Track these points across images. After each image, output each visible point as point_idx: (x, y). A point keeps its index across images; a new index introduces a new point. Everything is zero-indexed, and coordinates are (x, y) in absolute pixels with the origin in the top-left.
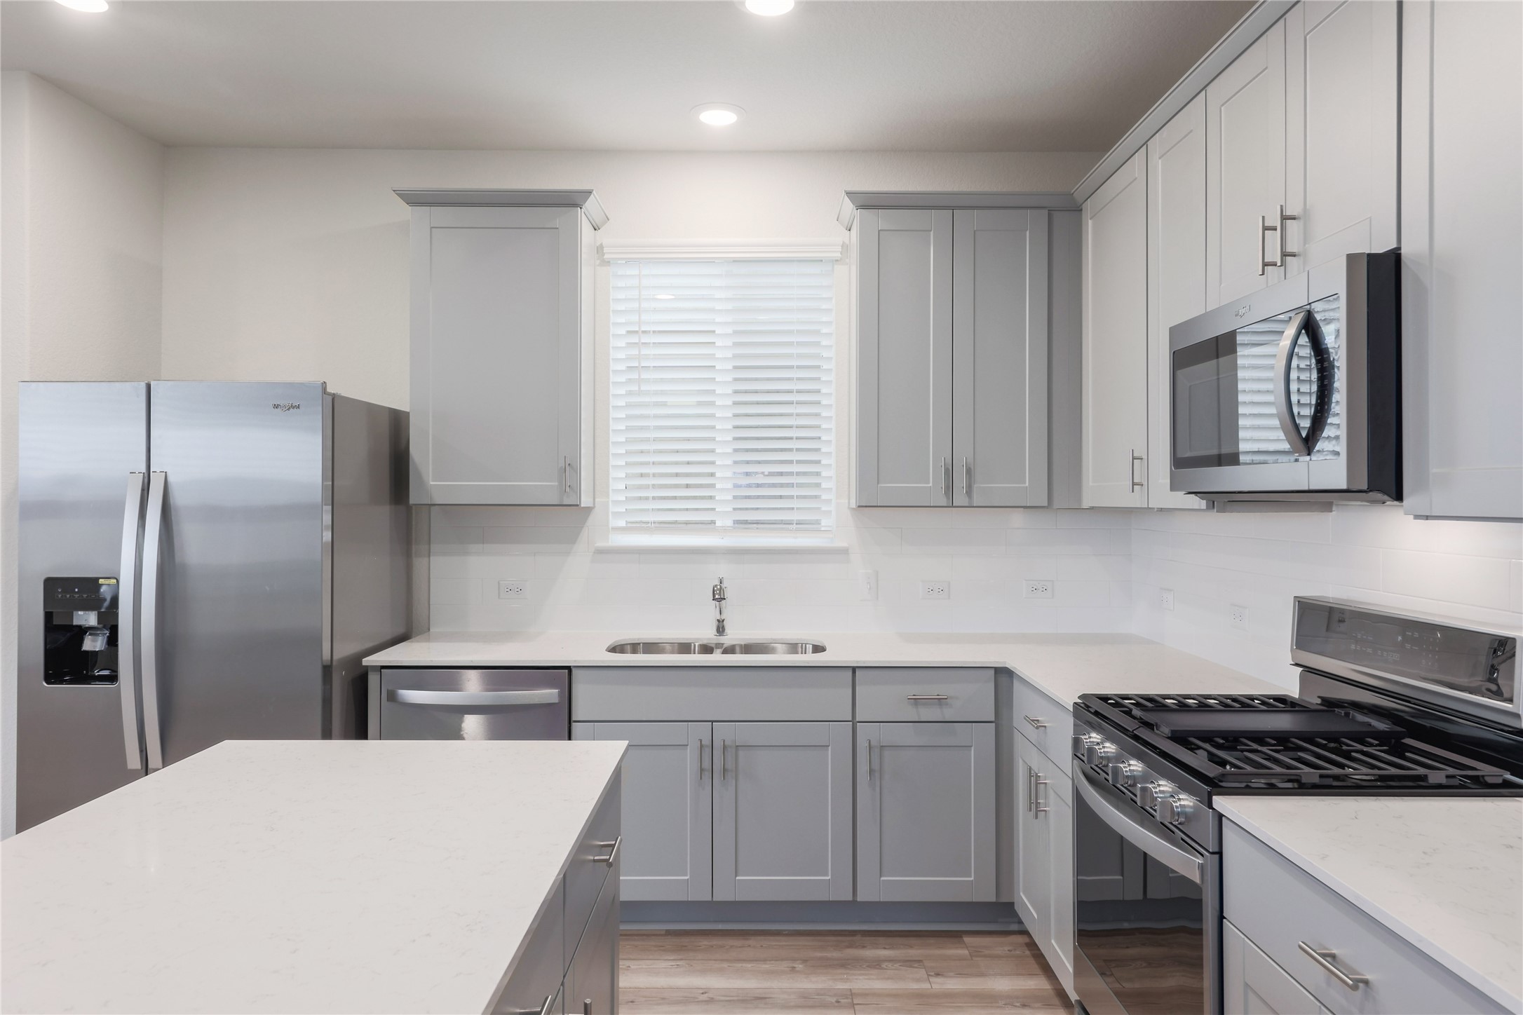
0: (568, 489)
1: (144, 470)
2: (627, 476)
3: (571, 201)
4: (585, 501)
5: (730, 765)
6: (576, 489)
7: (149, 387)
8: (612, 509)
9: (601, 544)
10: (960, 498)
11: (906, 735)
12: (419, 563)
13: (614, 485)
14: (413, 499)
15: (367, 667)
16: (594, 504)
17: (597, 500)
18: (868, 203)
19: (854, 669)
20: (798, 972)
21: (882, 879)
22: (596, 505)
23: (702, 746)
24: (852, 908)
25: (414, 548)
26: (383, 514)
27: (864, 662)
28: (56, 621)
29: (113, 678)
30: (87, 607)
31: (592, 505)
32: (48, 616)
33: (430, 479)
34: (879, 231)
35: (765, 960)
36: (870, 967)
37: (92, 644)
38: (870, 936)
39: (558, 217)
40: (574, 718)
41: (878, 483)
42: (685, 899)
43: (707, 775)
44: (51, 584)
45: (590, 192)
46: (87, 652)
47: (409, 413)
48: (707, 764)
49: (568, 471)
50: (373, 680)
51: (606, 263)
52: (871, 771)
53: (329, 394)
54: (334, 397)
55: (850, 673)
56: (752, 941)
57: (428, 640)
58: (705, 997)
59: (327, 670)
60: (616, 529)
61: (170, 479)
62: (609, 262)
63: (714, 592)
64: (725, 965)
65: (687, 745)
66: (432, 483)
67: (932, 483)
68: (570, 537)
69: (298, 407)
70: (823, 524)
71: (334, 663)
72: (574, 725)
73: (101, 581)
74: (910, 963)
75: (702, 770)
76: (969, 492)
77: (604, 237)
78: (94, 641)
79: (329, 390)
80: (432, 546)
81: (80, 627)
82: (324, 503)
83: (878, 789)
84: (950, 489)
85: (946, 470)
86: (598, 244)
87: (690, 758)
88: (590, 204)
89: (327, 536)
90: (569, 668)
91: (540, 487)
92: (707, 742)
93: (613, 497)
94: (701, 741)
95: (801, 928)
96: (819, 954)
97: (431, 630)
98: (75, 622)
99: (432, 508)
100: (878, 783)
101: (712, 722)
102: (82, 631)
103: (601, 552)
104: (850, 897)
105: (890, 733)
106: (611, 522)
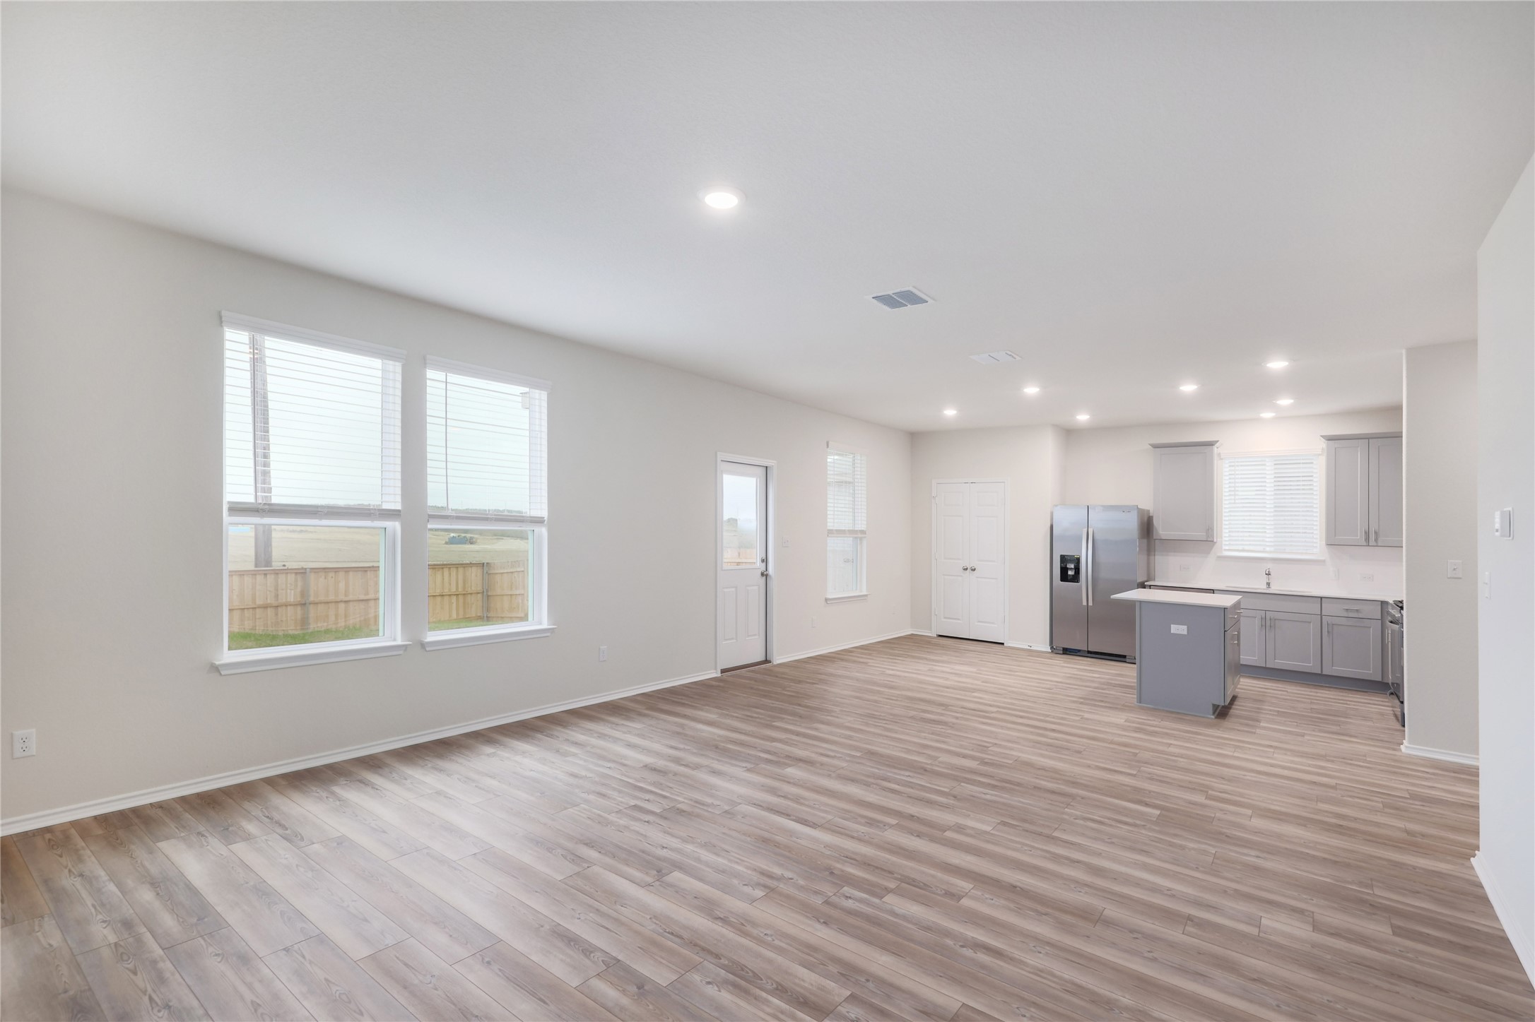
0: (1209, 535)
1: (1087, 529)
2: (1230, 532)
3: (1211, 444)
4: (1215, 540)
5: (1271, 624)
6: (1213, 536)
7: (1088, 506)
8: (1224, 543)
9: (1219, 554)
10: (1372, 542)
11: (1344, 621)
12: (1152, 558)
13: (1224, 535)
14: (1154, 537)
17: (1219, 539)
18: (1330, 439)
19: (1321, 598)
21: (1334, 668)
23: (1261, 619)
24: (1321, 676)
25: (1153, 552)
27: (1325, 596)
28: (1062, 565)
29: (1078, 582)
30: (1072, 563)
31: (1217, 541)
32: (1060, 564)
34: (1337, 449)
39: (1206, 450)
41: (1336, 537)
42: (1256, 665)
43: (1264, 627)
44: (1060, 556)
45: (1218, 441)
48: (1264, 624)
49: (1210, 530)
51: (1222, 459)
52: (1328, 632)
55: (1320, 599)
59: (1139, 584)
60: (1225, 550)
61: (1094, 530)
63: (1266, 572)
65: (1256, 617)
66: (1160, 532)
67: (1360, 537)
68: (1207, 552)
69: (1131, 512)
70: (1315, 551)
73: (1076, 556)
75: (1262, 626)
76: (1376, 540)
77: (1221, 451)
78: (1071, 572)
80: (1156, 553)
82: (1137, 539)
83: (1331, 638)
84: (1367, 539)
85: (1365, 533)
86: (1219, 453)
87: (1257, 622)
88: (1217, 445)
89: (1138, 549)
90: (1213, 590)
91: (1201, 535)
92: (1263, 617)
93: (1224, 539)
94: (1261, 616)
98: (1068, 567)
99: (1160, 540)
100: (1331, 636)
101: (1266, 610)
102: (1071, 568)
103: (1218, 557)
104: (1320, 672)
105: (1336, 620)
106: (1224, 547)
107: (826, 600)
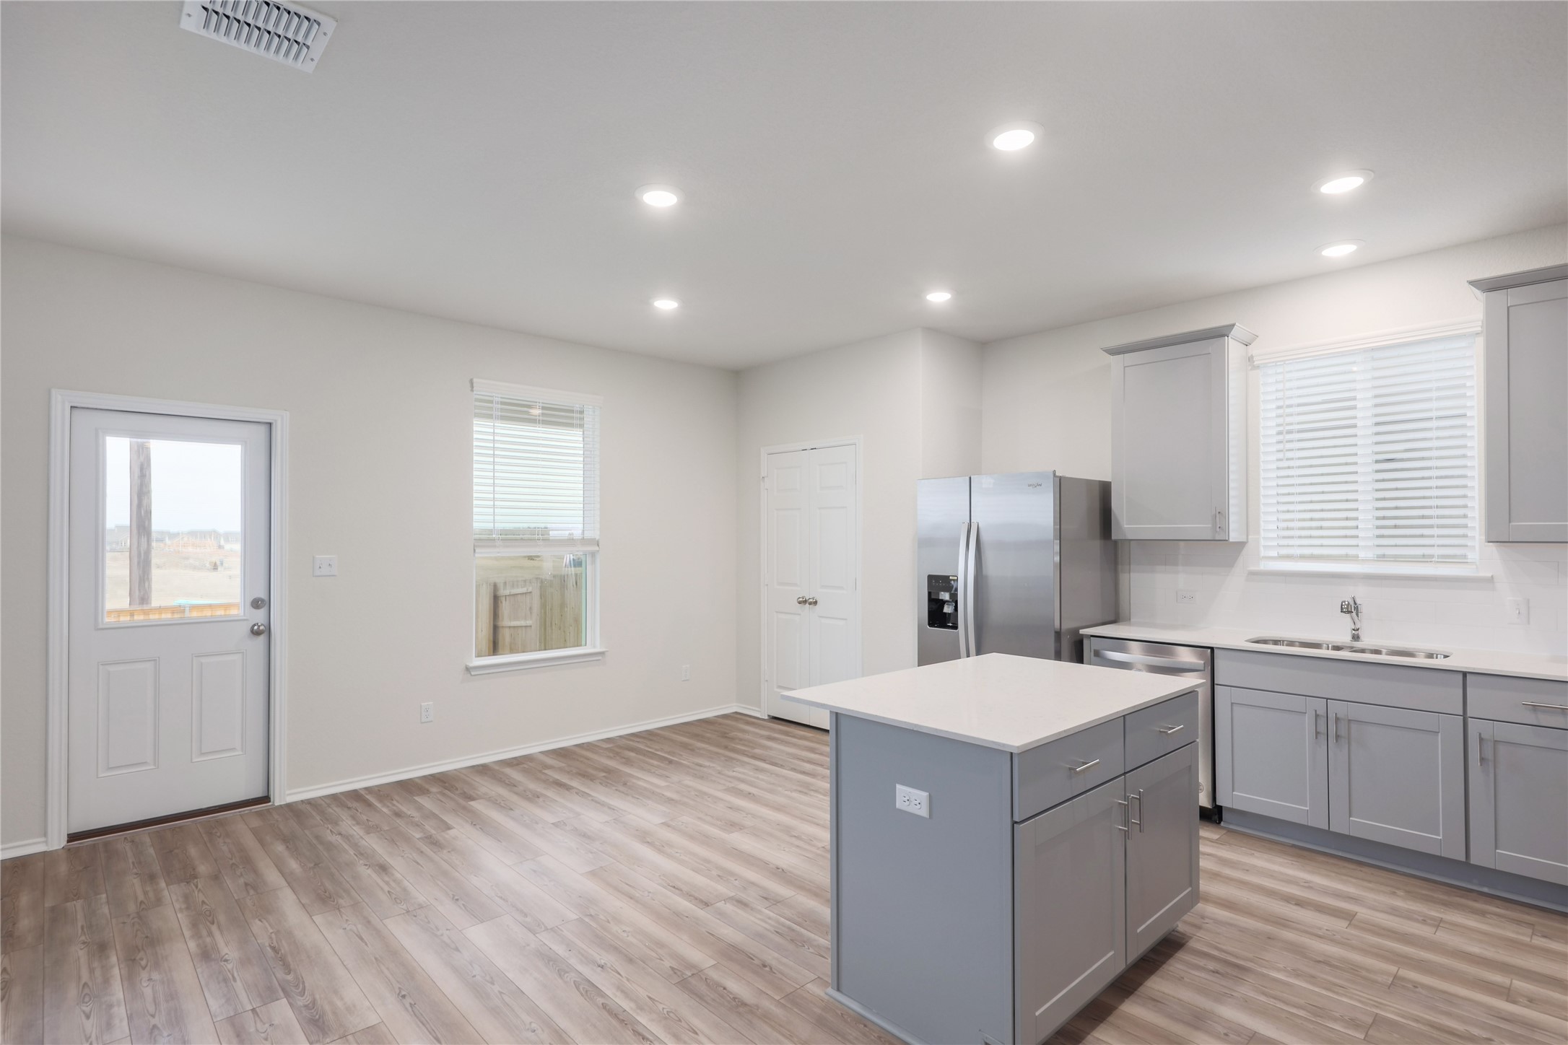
0: (1218, 529)
1: (969, 522)
3: (1220, 333)
4: (1234, 537)
5: (1343, 732)
6: (1224, 528)
7: (970, 478)
8: (1264, 543)
9: (1252, 568)
11: (1526, 736)
13: (1264, 526)
14: (1114, 537)
15: (1082, 635)
16: (1247, 539)
17: (1250, 537)
19: (1465, 674)
20: (1398, 896)
21: (1497, 851)
22: (1249, 540)
23: (1317, 716)
24: (1465, 867)
25: (1120, 567)
26: (1096, 545)
27: (1474, 669)
28: (933, 597)
29: (955, 627)
30: (945, 591)
31: (1245, 540)
32: (930, 594)
33: (1125, 522)
34: (1508, 308)
35: (1370, 882)
36: (1472, 913)
37: (948, 609)
38: (1487, 896)
39: (1211, 346)
40: (1215, 682)
41: (1510, 522)
42: (1305, 823)
43: (1323, 738)
44: (931, 578)
45: (1233, 325)
46: (945, 613)
47: (1110, 482)
48: (1322, 728)
49: (1219, 516)
50: (1086, 642)
52: (1482, 759)
53: (1057, 477)
54: (1060, 478)
55: (1460, 677)
56: (1365, 869)
57: (1130, 625)
58: (1306, 885)
59: (1058, 634)
61: (980, 525)
62: (1258, 367)
63: (1342, 605)
64: (1333, 874)
65: (1306, 713)
66: (1125, 526)
68: (1227, 563)
69: (1040, 485)
70: (1469, 557)
71: (1062, 631)
72: (1215, 686)
73: (951, 578)
74: (1519, 922)
75: (1317, 733)
77: (1254, 350)
78: (949, 608)
79: (1057, 474)
81: (942, 600)
82: (1055, 538)
83: (1492, 776)
86: (1250, 355)
87: (1308, 721)
88: (1234, 332)
89: (1057, 559)
90: (1212, 649)
91: (1200, 528)
92: (1322, 712)
93: (1264, 535)
94: (1316, 711)
95: (1418, 874)
96: (1424, 892)
97: (1132, 620)
98: (940, 598)
99: (1132, 542)
100: (1492, 771)
101: (1327, 699)
102: (943, 602)
103: (1254, 575)
104: (1463, 858)
105: (1502, 732)
106: (1263, 553)
107: (468, 669)
